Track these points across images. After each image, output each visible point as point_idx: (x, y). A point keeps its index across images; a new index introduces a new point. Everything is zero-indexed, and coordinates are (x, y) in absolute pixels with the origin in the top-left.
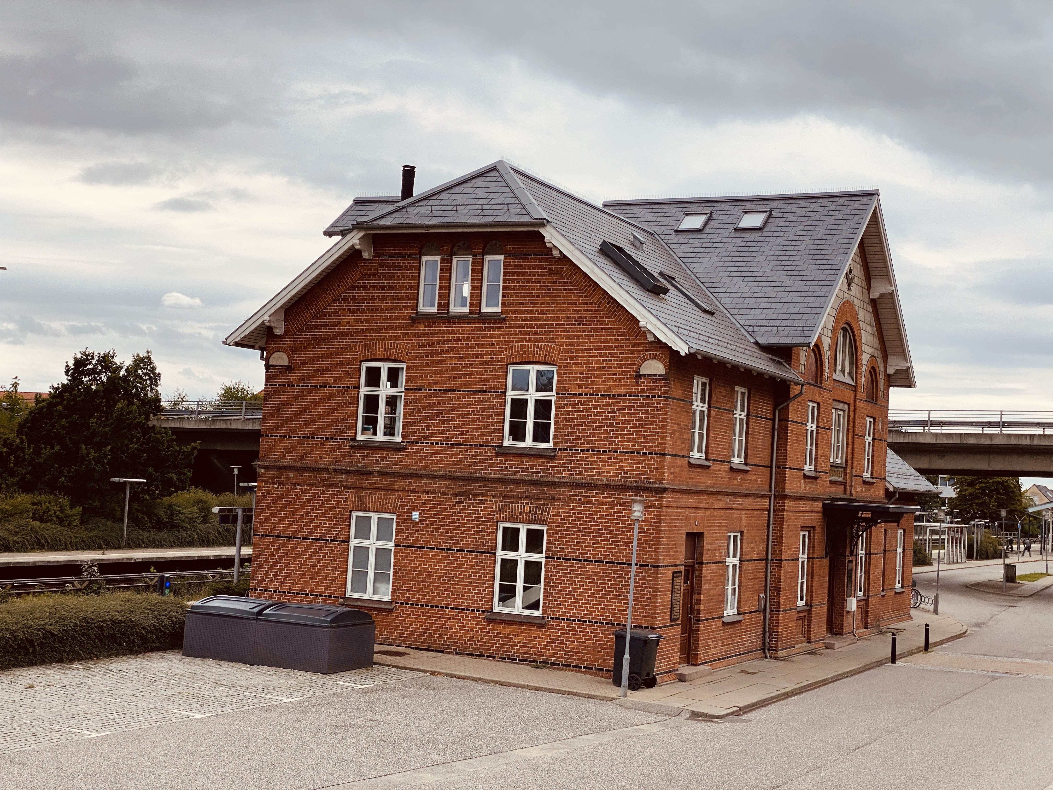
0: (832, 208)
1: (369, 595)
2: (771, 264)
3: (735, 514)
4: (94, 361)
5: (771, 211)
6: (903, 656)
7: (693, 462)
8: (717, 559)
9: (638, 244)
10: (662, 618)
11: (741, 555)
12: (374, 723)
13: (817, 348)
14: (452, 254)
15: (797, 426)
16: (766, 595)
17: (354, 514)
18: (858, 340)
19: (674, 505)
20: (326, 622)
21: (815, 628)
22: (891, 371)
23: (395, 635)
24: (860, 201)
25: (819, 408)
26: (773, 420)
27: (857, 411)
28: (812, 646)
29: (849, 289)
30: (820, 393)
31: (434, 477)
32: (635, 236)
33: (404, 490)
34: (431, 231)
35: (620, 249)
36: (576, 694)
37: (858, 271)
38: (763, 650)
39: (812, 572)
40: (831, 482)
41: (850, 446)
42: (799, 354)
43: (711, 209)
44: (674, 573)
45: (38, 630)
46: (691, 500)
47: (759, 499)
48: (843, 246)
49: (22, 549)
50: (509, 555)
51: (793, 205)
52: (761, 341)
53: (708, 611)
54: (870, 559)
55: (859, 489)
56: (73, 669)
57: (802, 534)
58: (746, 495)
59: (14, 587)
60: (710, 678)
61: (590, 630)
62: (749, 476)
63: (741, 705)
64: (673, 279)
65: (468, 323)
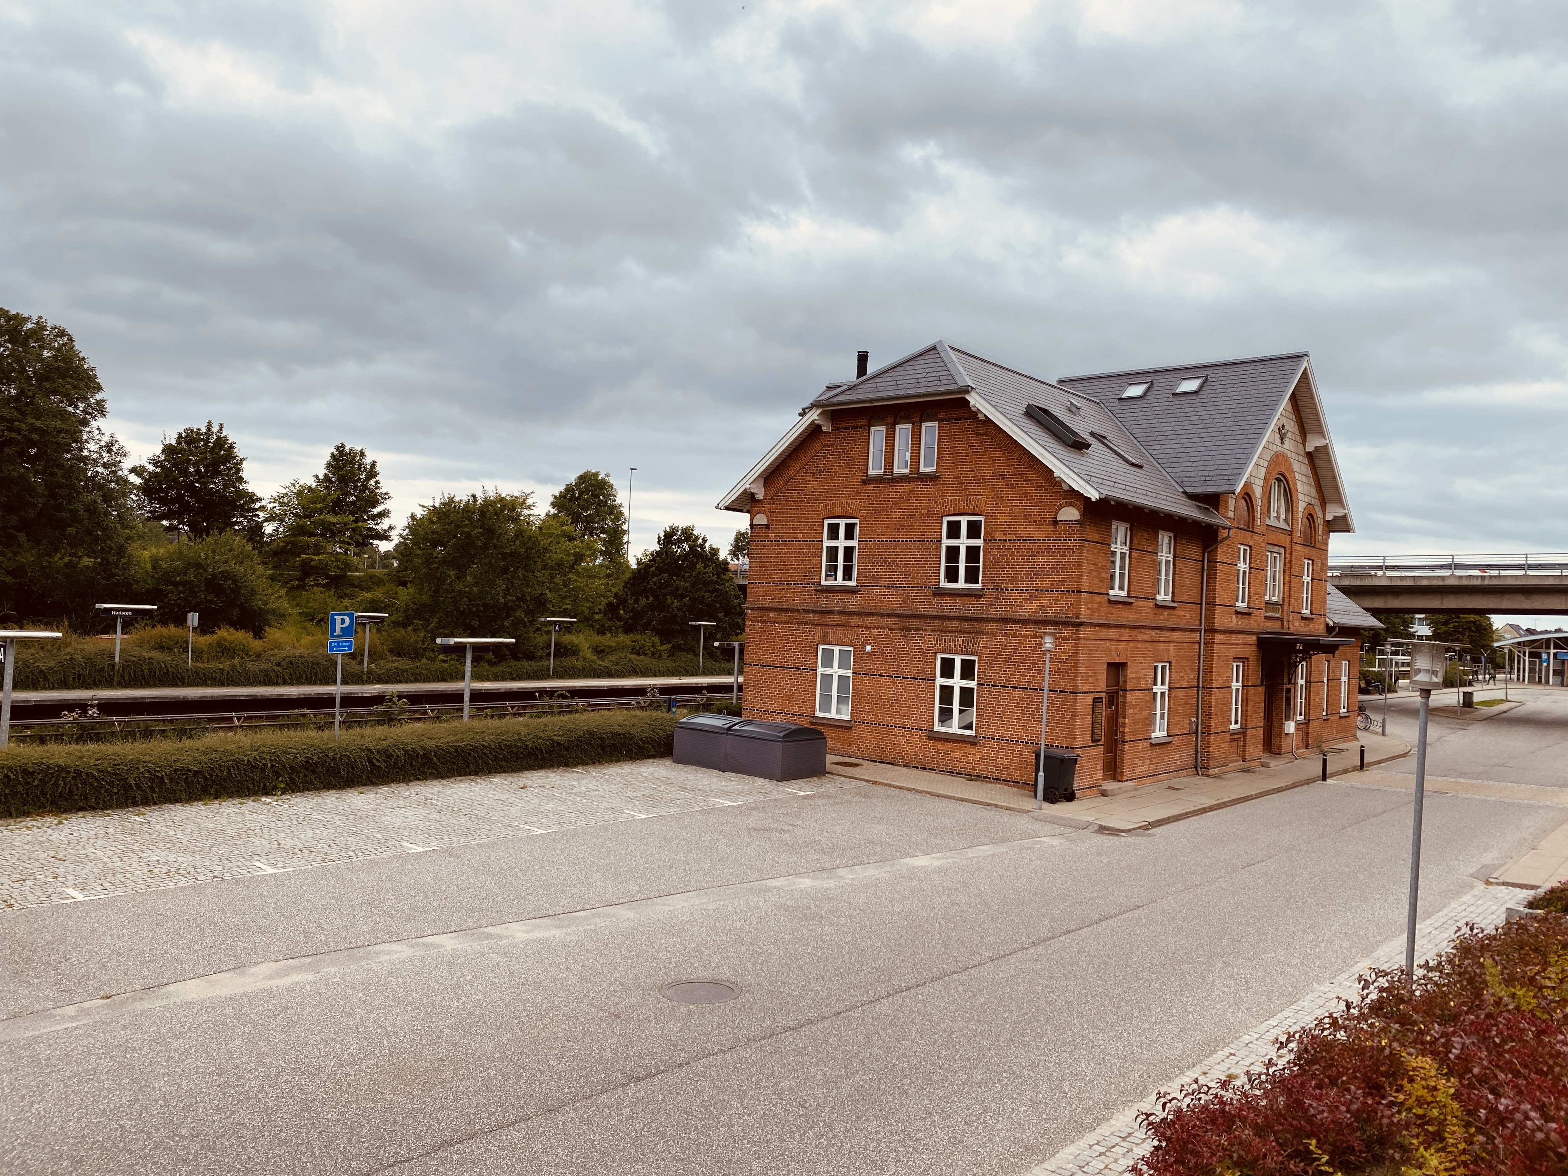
0: (1264, 370)
1: (833, 715)
2: (1204, 422)
3: (1162, 646)
4: (679, 533)
5: (1207, 376)
6: (1334, 775)
7: (1112, 599)
8: (1143, 686)
9: (1074, 409)
10: (1082, 737)
11: (1169, 683)
12: (791, 828)
13: (1247, 496)
14: (894, 424)
15: (1226, 568)
16: (1197, 719)
17: (821, 647)
18: (1292, 489)
19: (1093, 637)
20: (780, 737)
21: (1250, 749)
22: (1329, 517)
23: (854, 748)
24: (1292, 363)
25: (1251, 550)
26: (1203, 561)
27: (1294, 554)
28: (1246, 765)
29: (1282, 443)
30: (1252, 536)
31: (883, 615)
32: (1072, 403)
33: (859, 626)
34: (875, 404)
35: (1045, 411)
36: (996, 806)
37: (1291, 427)
38: (1196, 768)
39: (1247, 699)
40: (1266, 618)
41: (1287, 585)
42: (1227, 502)
43: (1152, 378)
44: (1094, 699)
45: (547, 740)
46: (1112, 633)
47: (1188, 633)
48: (1272, 403)
49: (621, 675)
50: (947, 682)
51: (1229, 370)
52: (1188, 490)
53: (1133, 732)
54: (1310, 687)
55: (1297, 624)
56: (573, 772)
57: (1235, 664)
58: (1173, 629)
59: (590, 705)
60: (1133, 793)
61: (1017, 748)
62: (1176, 612)
63: (1150, 820)
64: (1105, 438)
65: (909, 482)
